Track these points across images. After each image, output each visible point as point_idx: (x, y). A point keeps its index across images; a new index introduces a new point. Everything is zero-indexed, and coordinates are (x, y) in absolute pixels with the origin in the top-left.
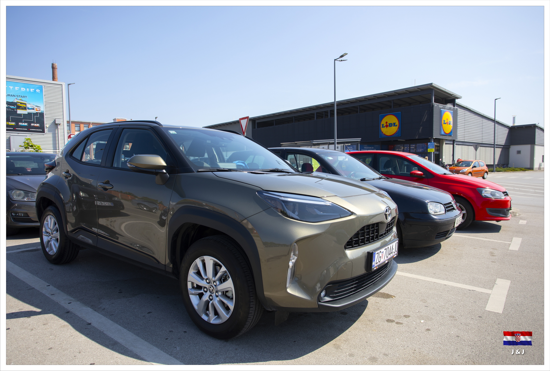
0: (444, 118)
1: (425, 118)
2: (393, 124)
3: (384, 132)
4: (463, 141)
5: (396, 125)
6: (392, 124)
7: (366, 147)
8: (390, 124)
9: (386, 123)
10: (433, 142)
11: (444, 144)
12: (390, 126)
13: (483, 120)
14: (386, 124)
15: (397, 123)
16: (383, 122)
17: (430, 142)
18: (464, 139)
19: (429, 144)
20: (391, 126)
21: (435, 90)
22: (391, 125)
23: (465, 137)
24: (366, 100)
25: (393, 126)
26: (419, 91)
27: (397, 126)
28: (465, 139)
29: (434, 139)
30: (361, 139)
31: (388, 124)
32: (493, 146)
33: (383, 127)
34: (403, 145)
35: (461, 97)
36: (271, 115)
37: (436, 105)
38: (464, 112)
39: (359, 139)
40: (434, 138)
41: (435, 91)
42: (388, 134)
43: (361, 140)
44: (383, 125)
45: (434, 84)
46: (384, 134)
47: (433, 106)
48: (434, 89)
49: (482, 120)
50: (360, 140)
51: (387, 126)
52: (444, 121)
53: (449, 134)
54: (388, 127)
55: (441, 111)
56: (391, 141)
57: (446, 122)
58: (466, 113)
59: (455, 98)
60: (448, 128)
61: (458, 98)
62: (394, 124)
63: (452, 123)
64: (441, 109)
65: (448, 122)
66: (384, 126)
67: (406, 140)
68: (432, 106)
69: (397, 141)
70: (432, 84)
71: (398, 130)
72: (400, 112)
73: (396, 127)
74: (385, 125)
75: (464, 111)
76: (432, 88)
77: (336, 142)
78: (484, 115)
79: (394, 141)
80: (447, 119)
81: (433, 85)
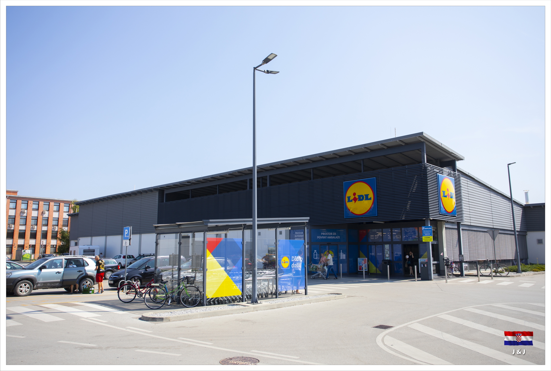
0: (443, 188)
1: (414, 188)
2: (364, 196)
3: (351, 210)
4: (469, 224)
5: (369, 197)
6: (362, 196)
7: (324, 232)
8: (359, 196)
9: (354, 194)
10: (429, 226)
11: (444, 229)
12: (360, 200)
13: (491, 194)
14: (354, 197)
15: (371, 195)
16: (350, 193)
17: (424, 225)
18: (469, 221)
19: (423, 228)
20: (362, 200)
21: (426, 145)
22: (361, 198)
23: (471, 219)
24: (323, 160)
25: (365, 199)
26: (403, 145)
27: (370, 199)
28: (471, 221)
29: (430, 220)
30: (308, 218)
31: (357, 197)
32: (513, 233)
33: (349, 201)
34: (381, 230)
35: (464, 157)
36: (185, 183)
37: (430, 167)
38: (466, 182)
39: (305, 219)
40: (431, 218)
41: (428, 147)
42: (357, 212)
43: (309, 220)
44: (349, 198)
45: (425, 133)
46: (351, 212)
47: (426, 168)
48: (425, 142)
49: (489, 194)
50: (307, 221)
51: (355, 199)
52: (444, 192)
53: (452, 214)
54: (357, 201)
55: (437, 177)
56: (362, 223)
57: (446, 194)
58: (468, 183)
59: (455, 159)
60: (450, 204)
61: (460, 159)
62: (367, 196)
63: (454, 196)
64: (438, 174)
65: (450, 194)
66: (351, 200)
67: (385, 222)
68: (424, 168)
69: (372, 223)
70: (422, 133)
71: (373, 206)
72: (375, 178)
73: (369, 201)
74: (352, 197)
75: (466, 180)
76: (422, 140)
77: (256, 223)
78: (491, 188)
79: (367, 223)
80: (448, 190)
81: (424, 135)
